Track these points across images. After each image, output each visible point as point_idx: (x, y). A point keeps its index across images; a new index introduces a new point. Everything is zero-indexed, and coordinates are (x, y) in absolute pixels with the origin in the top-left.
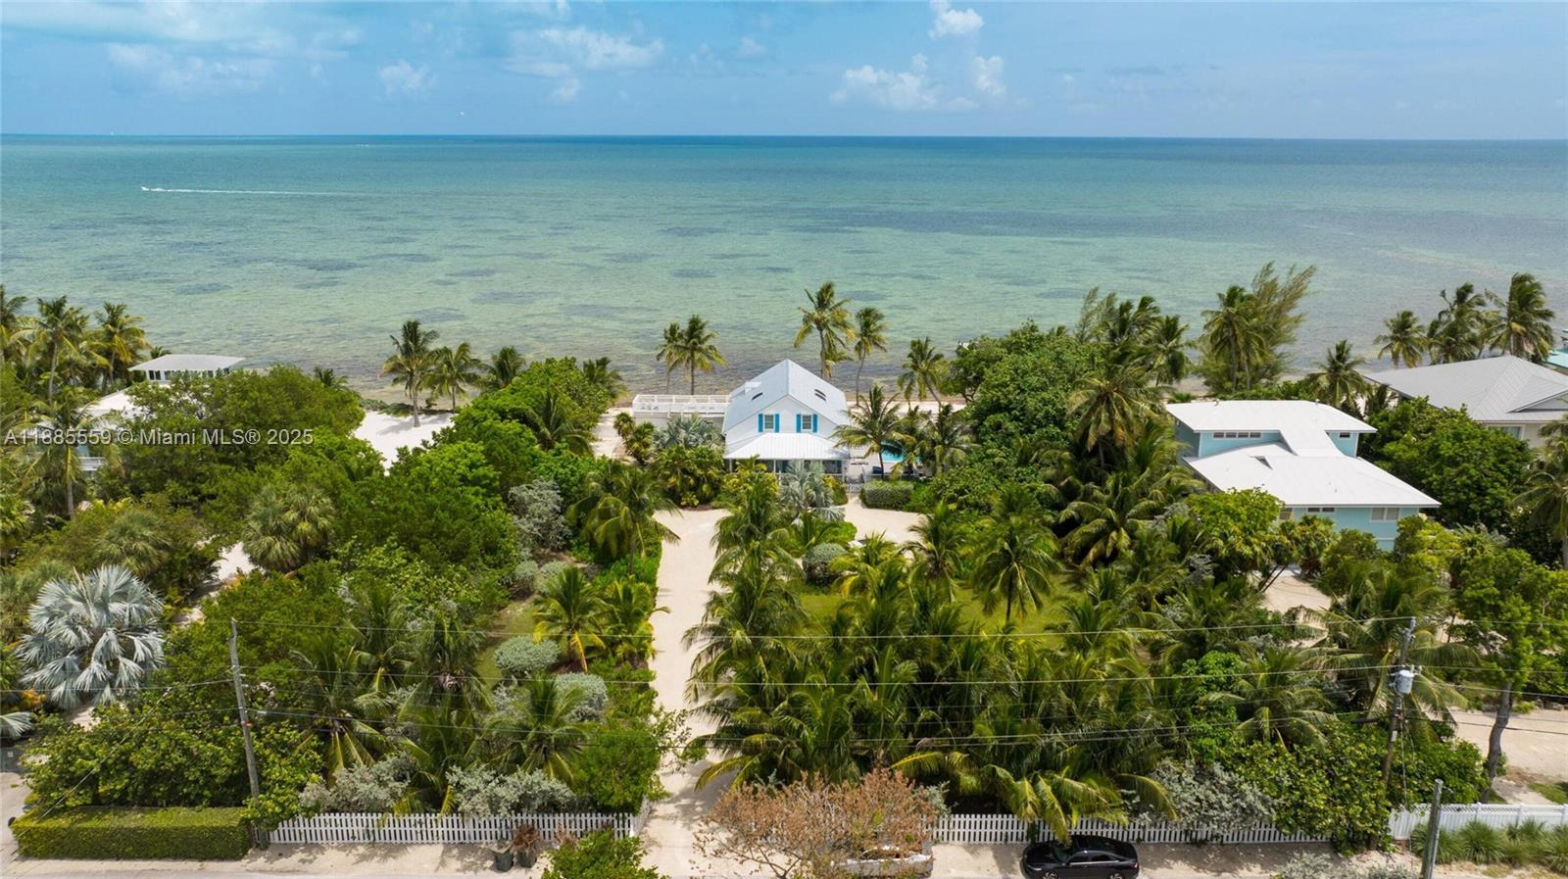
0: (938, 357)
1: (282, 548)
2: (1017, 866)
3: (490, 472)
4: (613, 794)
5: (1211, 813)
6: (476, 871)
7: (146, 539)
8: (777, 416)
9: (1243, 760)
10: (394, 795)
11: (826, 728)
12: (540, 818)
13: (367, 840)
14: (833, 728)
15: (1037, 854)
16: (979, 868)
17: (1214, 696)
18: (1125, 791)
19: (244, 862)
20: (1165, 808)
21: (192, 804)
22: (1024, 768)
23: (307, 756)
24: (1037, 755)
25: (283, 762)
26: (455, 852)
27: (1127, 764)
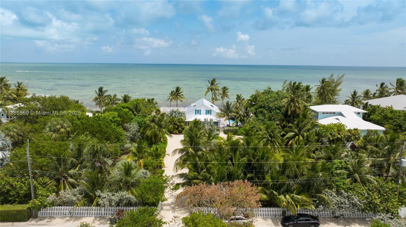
0: (243, 99)
1: (55, 136)
2: (280, 224)
3: (119, 119)
4: (149, 199)
5: (342, 205)
6: (104, 225)
7: (14, 132)
8: (200, 110)
9: (351, 189)
10: (78, 199)
11: (218, 177)
12: (126, 208)
13: (70, 215)
14: (220, 177)
15: (286, 219)
16: (268, 224)
17: (338, 171)
18: (314, 199)
19: (28, 222)
20: (328, 203)
21: (12, 204)
22: (281, 192)
23: (52, 188)
24: (285, 187)
25: (44, 189)
26: (98, 219)
27: (314, 191)
